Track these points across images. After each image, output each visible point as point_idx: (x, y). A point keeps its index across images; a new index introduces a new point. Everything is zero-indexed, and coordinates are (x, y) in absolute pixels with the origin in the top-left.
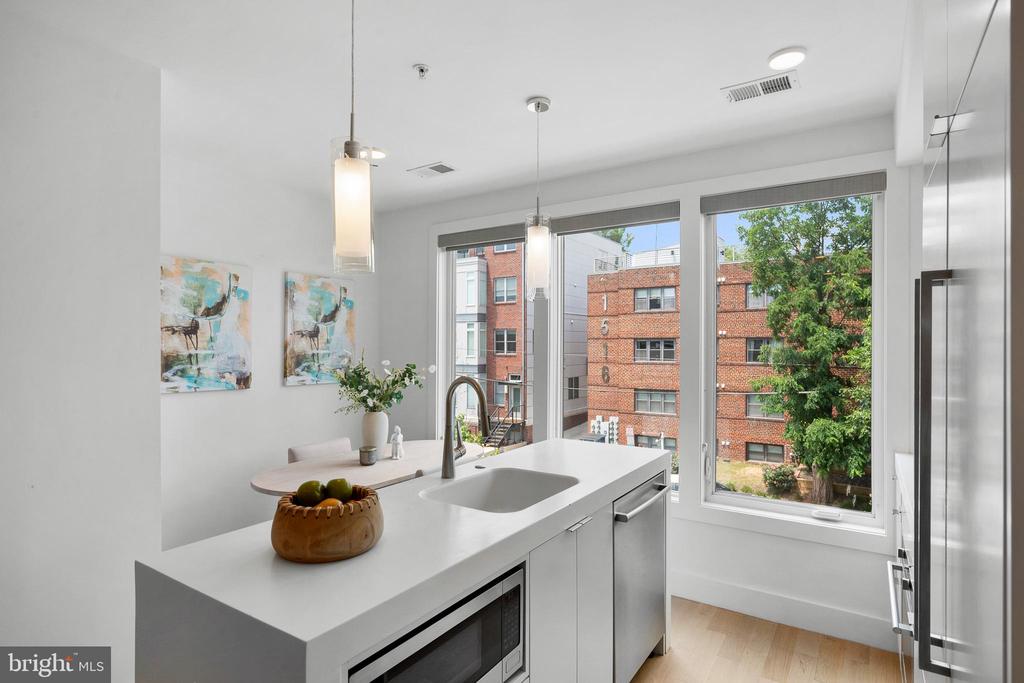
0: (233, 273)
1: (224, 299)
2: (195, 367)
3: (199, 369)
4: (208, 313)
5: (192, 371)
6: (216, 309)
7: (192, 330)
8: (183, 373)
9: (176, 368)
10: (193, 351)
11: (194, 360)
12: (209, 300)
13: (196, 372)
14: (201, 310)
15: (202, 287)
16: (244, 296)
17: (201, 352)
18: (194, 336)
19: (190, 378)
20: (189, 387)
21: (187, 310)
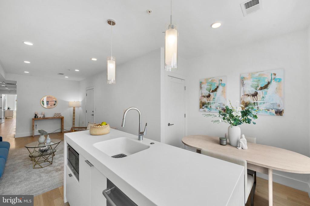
0: (220, 79)
1: (218, 87)
2: (209, 106)
3: (211, 106)
4: (213, 91)
5: (209, 107)
6: (216, 90)
7: (209, 96)
8: (207, 107)
9: (205, 106)
10: (209, 102)
11: (209, 104)
12: (213, 88)
13: (210, 107)
14: (211, 91)
15: (211, 85)
16: (224, 85)
17: (211, 102)
18: (209, 98)
19: (208, 108)
20: (208, 111)
21: (207, 91)
